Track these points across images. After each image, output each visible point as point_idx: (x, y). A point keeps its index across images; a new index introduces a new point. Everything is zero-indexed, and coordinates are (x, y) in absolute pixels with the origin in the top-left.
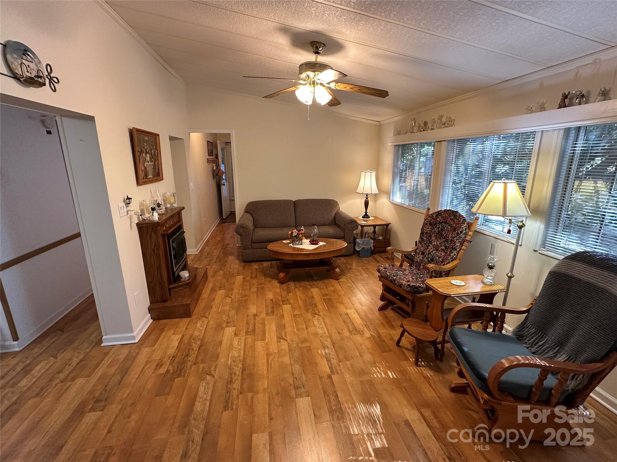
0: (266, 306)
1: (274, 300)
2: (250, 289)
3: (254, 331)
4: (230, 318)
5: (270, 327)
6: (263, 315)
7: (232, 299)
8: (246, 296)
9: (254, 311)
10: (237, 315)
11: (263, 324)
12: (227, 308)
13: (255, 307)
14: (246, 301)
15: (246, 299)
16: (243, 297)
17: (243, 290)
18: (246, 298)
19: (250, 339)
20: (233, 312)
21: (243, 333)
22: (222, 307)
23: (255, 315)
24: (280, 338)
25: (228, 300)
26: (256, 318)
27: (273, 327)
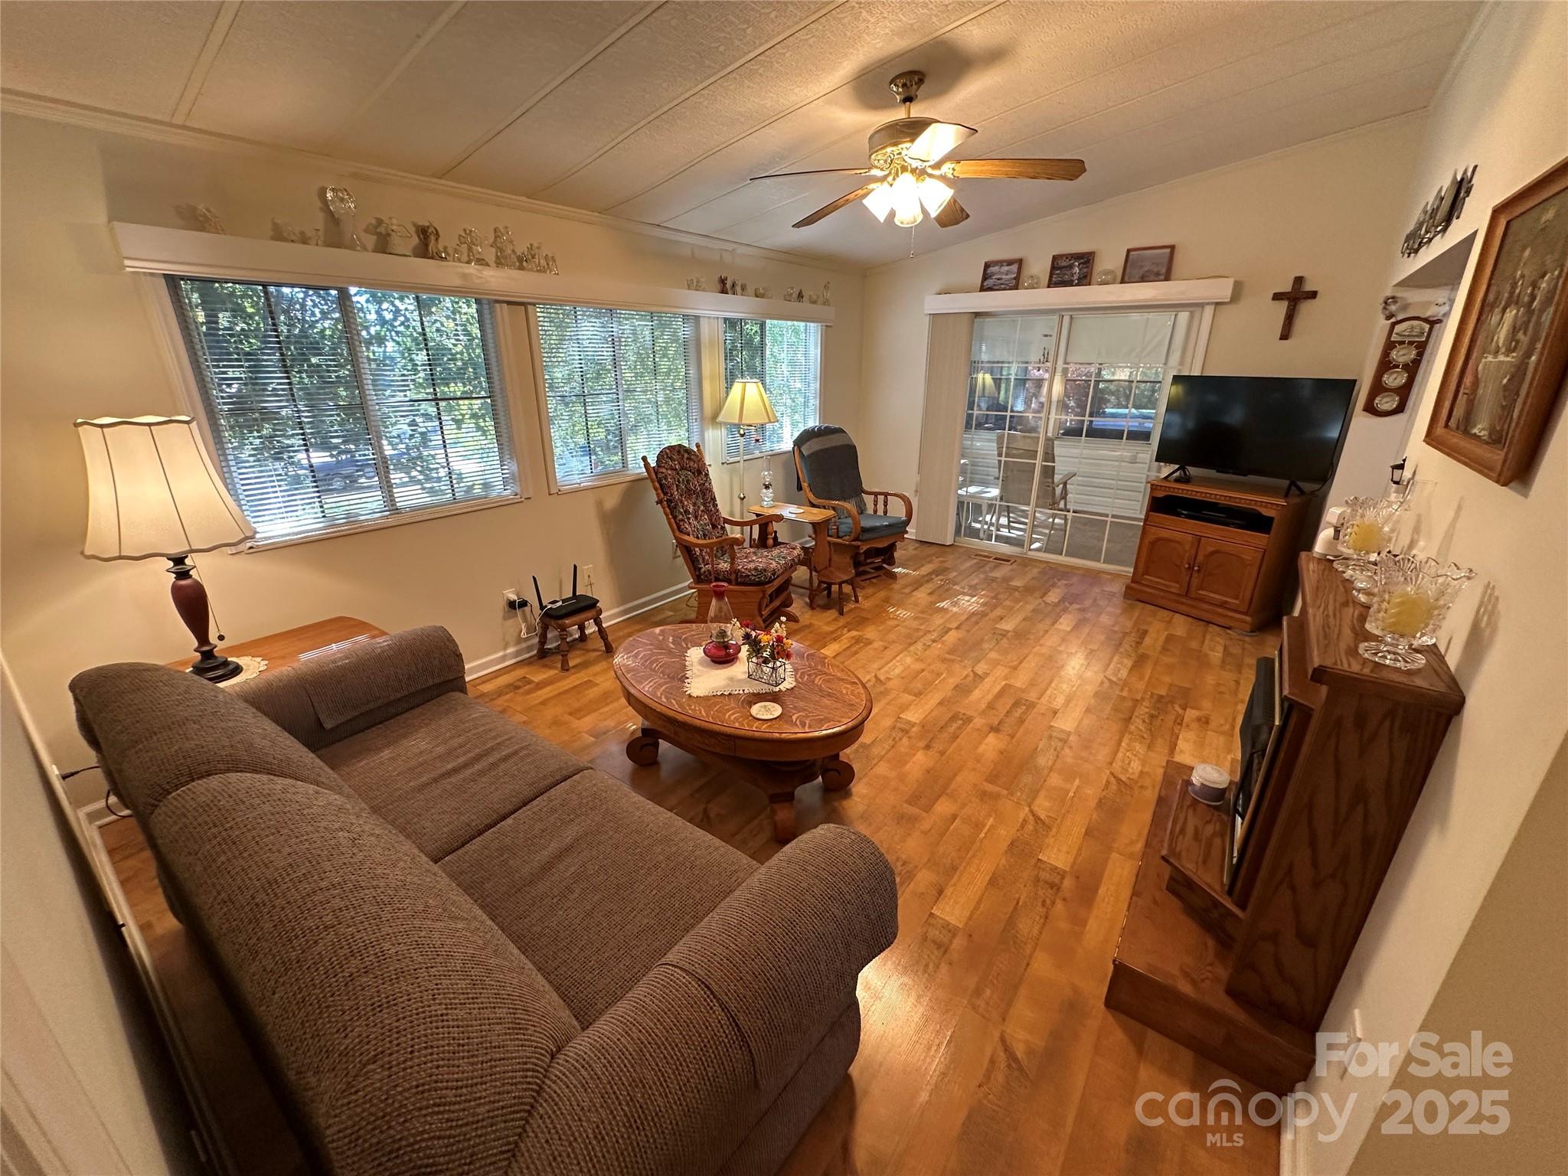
0: (955, 737)
1: (922, 744)
2: (954, 817)
3: (1017, 704)
4: (1055, 750)
5: (983, 697)
6: (978, 722)
7: (1030, 806)
8: (984, 796)
9: (991, 739)
10: (1037, 748)
11: (991, 706)
12: (1055, 780)
13: (982, 748)
14: (992, 778)
15: (990, 782)
16: (996, 797)
17: (978, 826)
18: (990, 788)
19: (1032, 696)
20: (1042, 761)
21: (1041, 707)
22: (1068, 792)
23: (995, 729)
24: (979, 678)
25: (1043, 806)
26: (996, 723)
27: (976, 694)
